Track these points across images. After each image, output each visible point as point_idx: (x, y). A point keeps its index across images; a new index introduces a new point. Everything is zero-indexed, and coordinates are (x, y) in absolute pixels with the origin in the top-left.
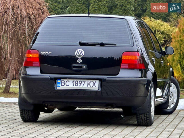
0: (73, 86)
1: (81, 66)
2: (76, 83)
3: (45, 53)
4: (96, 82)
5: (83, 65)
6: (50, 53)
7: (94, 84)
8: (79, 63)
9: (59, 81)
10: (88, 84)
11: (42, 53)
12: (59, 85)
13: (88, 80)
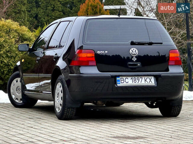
0: (132, 83)
1: (136, 63)
2: (134, 80)
3: (101, 52)
4: (151, 78)
5: (138, 63)
6: (106, 52)
7: (150, 80)
8: (134, 61)
9: (118, 79)
10: (145, 80)
11: (98, 52)
12: (119, 82)
13: (145, 77)
